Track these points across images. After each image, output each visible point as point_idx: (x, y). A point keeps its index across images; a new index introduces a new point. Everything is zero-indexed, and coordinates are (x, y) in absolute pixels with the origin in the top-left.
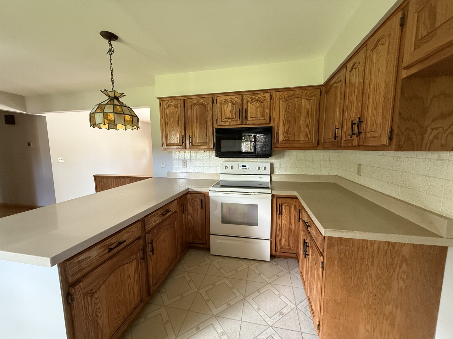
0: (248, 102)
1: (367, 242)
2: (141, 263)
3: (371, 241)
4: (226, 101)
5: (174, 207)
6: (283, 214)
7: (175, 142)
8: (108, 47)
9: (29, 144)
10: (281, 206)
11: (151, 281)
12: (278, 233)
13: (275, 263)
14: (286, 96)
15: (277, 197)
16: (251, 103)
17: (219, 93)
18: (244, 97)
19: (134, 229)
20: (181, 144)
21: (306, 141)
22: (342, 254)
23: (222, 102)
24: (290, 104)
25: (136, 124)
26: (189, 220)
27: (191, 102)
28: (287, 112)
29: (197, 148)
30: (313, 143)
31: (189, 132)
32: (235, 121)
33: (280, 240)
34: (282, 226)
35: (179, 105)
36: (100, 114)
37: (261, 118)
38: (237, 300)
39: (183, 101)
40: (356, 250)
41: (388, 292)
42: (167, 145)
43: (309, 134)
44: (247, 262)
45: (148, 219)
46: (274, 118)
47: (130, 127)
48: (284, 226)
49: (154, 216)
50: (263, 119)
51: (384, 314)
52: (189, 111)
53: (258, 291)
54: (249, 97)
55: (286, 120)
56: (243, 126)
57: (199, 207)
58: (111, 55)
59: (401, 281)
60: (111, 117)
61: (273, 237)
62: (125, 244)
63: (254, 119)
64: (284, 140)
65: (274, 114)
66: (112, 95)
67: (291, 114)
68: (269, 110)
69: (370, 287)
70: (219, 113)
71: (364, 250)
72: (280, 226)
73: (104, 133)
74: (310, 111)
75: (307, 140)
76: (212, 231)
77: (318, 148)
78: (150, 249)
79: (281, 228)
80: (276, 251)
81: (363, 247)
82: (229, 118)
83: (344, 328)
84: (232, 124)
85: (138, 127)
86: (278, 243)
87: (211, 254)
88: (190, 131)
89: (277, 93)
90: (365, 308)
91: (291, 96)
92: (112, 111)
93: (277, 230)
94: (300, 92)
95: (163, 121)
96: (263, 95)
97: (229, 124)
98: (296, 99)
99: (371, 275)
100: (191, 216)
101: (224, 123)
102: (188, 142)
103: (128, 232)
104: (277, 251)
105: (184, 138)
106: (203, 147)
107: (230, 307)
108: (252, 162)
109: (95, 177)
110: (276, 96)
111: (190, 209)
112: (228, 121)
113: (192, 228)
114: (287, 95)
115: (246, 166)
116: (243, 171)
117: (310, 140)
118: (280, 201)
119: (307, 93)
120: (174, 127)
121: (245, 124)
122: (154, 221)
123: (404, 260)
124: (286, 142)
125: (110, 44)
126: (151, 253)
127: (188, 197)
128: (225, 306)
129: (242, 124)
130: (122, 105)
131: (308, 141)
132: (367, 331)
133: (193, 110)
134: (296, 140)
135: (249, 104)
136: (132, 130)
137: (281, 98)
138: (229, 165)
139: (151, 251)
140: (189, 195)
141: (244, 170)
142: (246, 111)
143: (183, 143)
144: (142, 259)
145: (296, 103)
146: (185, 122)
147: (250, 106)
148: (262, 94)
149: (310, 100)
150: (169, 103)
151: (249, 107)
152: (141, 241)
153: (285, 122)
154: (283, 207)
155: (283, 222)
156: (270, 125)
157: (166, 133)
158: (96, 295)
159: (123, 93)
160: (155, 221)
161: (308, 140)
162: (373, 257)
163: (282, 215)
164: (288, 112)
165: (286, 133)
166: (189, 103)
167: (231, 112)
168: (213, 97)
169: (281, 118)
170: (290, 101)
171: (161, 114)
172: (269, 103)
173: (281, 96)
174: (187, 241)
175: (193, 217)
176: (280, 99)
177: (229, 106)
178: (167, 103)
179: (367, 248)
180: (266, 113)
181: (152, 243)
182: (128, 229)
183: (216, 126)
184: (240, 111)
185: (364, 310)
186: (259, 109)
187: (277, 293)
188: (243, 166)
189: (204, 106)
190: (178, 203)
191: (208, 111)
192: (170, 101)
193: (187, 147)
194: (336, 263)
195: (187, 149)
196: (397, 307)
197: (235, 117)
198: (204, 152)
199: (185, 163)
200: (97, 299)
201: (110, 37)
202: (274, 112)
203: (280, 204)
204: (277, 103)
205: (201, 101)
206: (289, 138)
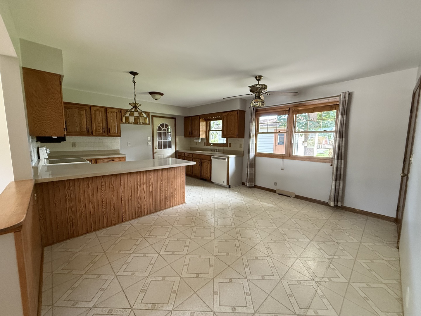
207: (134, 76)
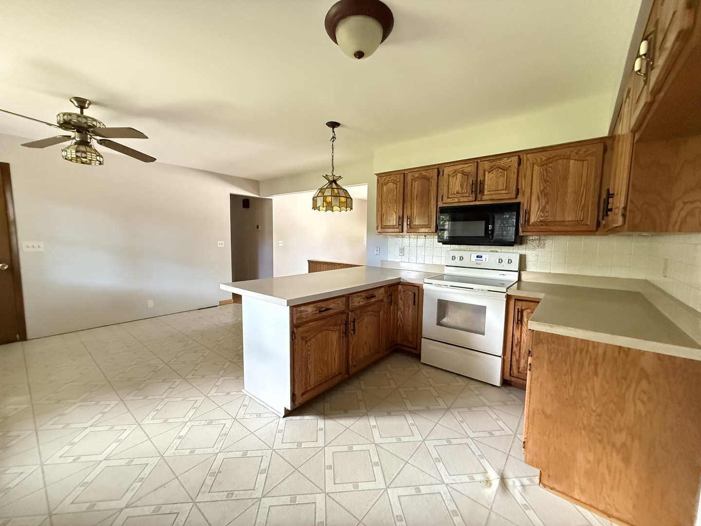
0: (485, 171)
1: (588, 344)
2: (343, 337)
3: (593, 342)
4: (455, 172)
5: (380, 294)
6: (524, 323)
7: (391, 224)
8: (332, 135)
9: (258, 227)
10: (521, 312)
11: (351, 362)
12: (515, 349)
13: (507, 391)
14: (544, 158)
15: (515, 299)
16: (489, 172)
17: (446, 163)
18: (480, 164)
19: (339, 301)
20: (398, 227)
21: (576, 222)
22: (553, 355)
23: (450, 174)
24: (550, 169)
25: (350, 206)
26: (399, 317)
27: (413, 176)
28: (544, 180)
29: (415, 231)
30: (587, 225)
31: (408, 212)
32: (466, 196)
33: (518, 361)
34: (522, 340)
35: (398, 180)
36: (321, 197)
37: (504, 192)
38: (438, 407)
39: (403, 175)
40: (572, 352)
41: (619, 415)
42: (381, 228)
43: (581, 212)
44: (467, 381)
45: (352, 298)
46: (523, 189)
47: (345, 209)
48: (525, 342)
49: (359, 296)
50: (507, 192)
51: (614, 445)
52: (409, 187)
53: (470, 409)
54: (487, 165)
55: (541, 192)
56: (477, 203)
57: (411, 302)
58: (333, 142)
59: (639, 403)
60: (329, 199)
61: (507, 353)
62: (331, 312)
63: (493, 193)
64: (538, 220)
65: (524, 184)
66: (331, 179)
67: (550, 183)
68: (516, 179)
69: (592, 404)
70: (445, 189)
71: (584, 353)
72: (518, 339)
73: (323, 215)
74: (584, 177)
75: (578, 221)
76: (425, 333)
77: (597, 233)
78: (352, 328)
79: (519, 343)
80: (510, 375)
81: (582, 350)
82: (458, 193)
83: (555, 450)
84: (461, 201)
85: (351, 209)
86: (514, 363)
87: (422, 361)
88: (409, 210)
89: (529, 155)
90: (584, 430)
91: (552, 158)
92: (330, 195)
93: (514, 345)
94: (567, 151)
95: (379, 200)
96: (508, 159)
97: (457, 201)
98: (560, 161)
99: (593, 388)
100: (401, 312)
101: (451, 199)
102: (405, 224)
103: (334, 303)
104: (512, 375)
105: (401, 219)
106: (423, 230)
107: (428, 410)
108: (491, 251)
109: (309, 261)
110: (528, 159)
111: (401, 302)
112: (456, 198)
113: (401, 326)
114: (546, 156)
115: (481, 257)
116: (477, 264)
117: (583, 220)
118: (519, 305)
119: (579, 150)
120: (391, 208)
121: (479, 199)
122: (357, 302)
123: (644, 374)
124: (541, 224)
125: (334, 132)
126: (352, 332)
127: (399, 289)
128: (424, 408)
129: (476, 200)
130: (339, 188)
131: (578, 223)
132: (589, 462)
133: (413, 186)
134: (558, 220)
135: (487, 173)
136: (346, 211)
137: (535, 161)
138: (458, 255)
139: (352, 330)
140: (400, 287)
141: (479, 262)
142: (482, 183)
143: (399, 225)
144: (344, 333)
145: (560, 168)
146: (404, 199)
147: (488, 177)
148: (506, 159)
149: (585, 162)
150: (387, 179)
151: (486, 177)
152: (344, 316)
153: (540, 196)
154: (525, 313)
155: (524, 335)
156: (517, 201)
157: (381, 214)
158: (309, 344)
159: (340, 176)
160: (359, 302)
161: (580, 221)
162: (596, 365)
163: (522, 324)
164: (546, 181)
165: (541, 211)
166: (409, 178)
167: (462, 186)
168: (439, 169)
169: (534, 190)
170: (550, 165)
171: (378, 192)
172: (516, 171)
173: (536, 159)
174: (394, 341)
175: (403, 313)
176: (533, 164)
177: (458, 177)
178: (385, 180)
179: (587, 351)
180: (511, 184)
181: (354, 322)
182: (334, 300)
183: (440, 205)
184: (473, 184)
185: (583, 432)
186: (500, 179)
187: (494, 417)
188: (477, 257)
189: (428, 179)
190: (386, 292)
191: (432, 186)
192: (389, 177)
193: (404, 230)
194: (545, 365)
195: (404, 232)
196: (633, 439)
197: (466, 192)
198: (425, 236)
199: (402, 250)
200: (309, 346)
201: (333, 125)
202: (523, 183)
203: (518, 309)
204: (529, 168)
205: (424, 173)
206: (546, 218)
207: (333, 129)
